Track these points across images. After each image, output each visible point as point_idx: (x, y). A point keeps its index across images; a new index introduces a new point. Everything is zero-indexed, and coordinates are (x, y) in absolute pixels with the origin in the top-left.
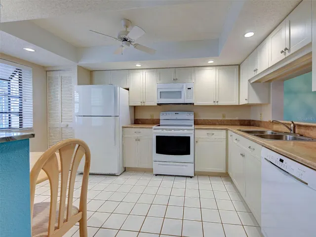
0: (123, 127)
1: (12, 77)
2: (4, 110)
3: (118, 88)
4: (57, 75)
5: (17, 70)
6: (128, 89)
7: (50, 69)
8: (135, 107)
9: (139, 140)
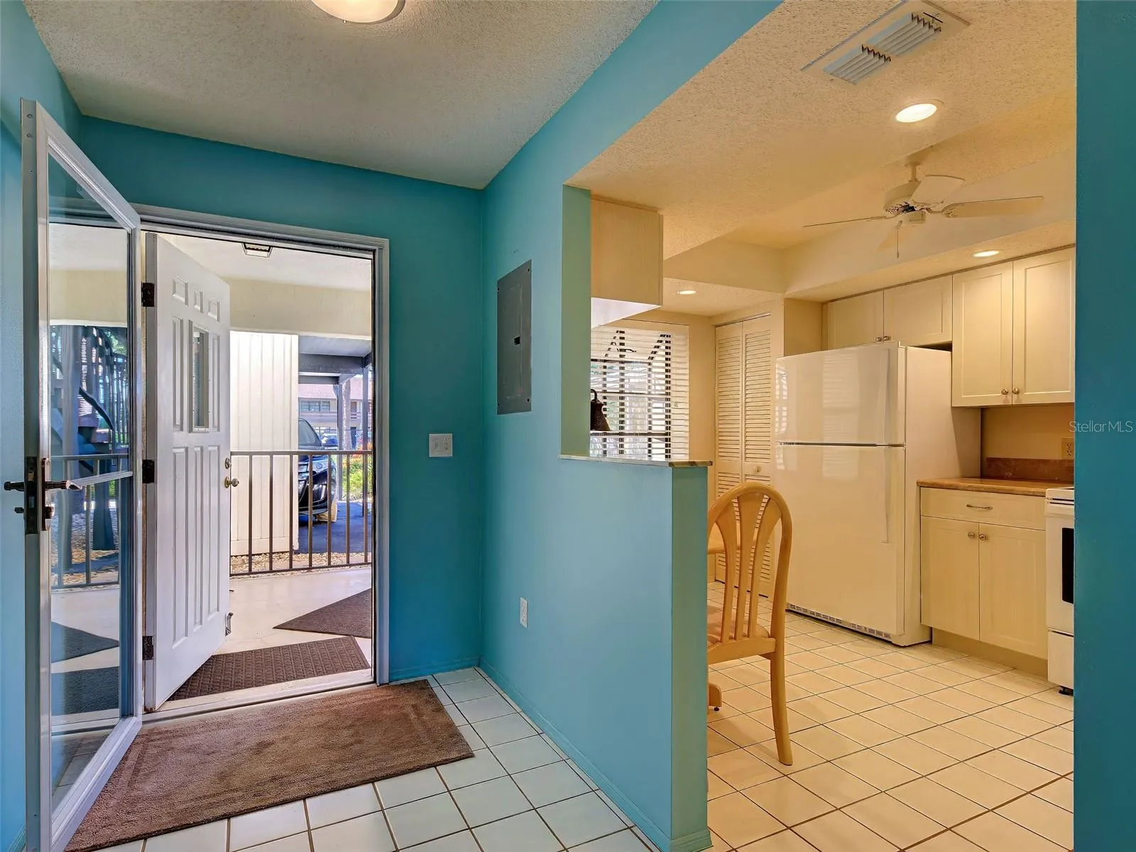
0: (921, 485)
1: (652, 355)
2: (639, 428)
3: (901, 351)
4: (738, 332)
5: (661, 339)
6: (947, 347)
7: (724, 321)
8: (984, 412)
9: (984, 538)
